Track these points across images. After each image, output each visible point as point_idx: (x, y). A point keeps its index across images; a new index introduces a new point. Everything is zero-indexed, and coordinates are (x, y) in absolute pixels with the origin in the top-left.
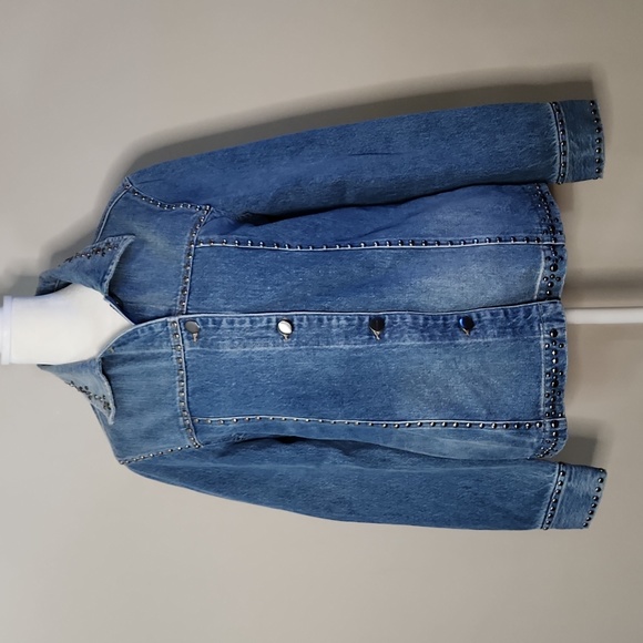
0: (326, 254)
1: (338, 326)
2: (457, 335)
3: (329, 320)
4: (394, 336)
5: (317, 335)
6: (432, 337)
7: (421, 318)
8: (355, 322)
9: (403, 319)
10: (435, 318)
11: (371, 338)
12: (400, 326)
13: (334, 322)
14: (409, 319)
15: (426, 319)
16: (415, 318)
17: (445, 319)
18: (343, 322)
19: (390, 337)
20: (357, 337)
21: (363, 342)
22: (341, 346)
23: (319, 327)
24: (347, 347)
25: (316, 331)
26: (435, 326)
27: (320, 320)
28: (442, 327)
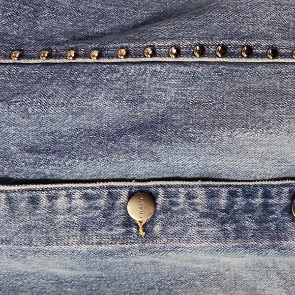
0: (45, 71)
1: (69, 210)
2: (285, 229)
3: (51, 198)
4: (171, 230)
5: (28, 229)
6: (240, 233)
7: (224, 193)
8: (102, 202)
9: (190, 197)
10: (249, 194)
11: (128, 232)
12: (183, 212)
13: (61, 203)
14: (201, 199)
15: (232, 194)
16: (212, 195)
17: (266, 195)
18: (79, 203)
19: (163, 232)
20: (103, 231)
21: (114, 239)
22: (74, 247)
23: (32, 213)
24: (84, 248)
25: (27, 220)
26: (248, 209)
27: (34, 201)
28: (260, 212)
